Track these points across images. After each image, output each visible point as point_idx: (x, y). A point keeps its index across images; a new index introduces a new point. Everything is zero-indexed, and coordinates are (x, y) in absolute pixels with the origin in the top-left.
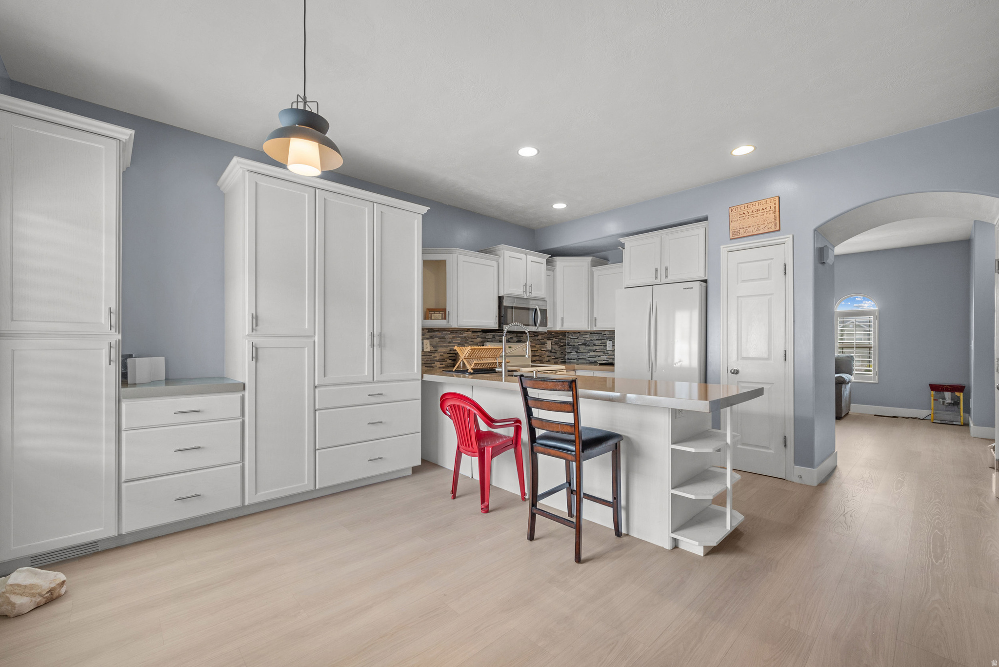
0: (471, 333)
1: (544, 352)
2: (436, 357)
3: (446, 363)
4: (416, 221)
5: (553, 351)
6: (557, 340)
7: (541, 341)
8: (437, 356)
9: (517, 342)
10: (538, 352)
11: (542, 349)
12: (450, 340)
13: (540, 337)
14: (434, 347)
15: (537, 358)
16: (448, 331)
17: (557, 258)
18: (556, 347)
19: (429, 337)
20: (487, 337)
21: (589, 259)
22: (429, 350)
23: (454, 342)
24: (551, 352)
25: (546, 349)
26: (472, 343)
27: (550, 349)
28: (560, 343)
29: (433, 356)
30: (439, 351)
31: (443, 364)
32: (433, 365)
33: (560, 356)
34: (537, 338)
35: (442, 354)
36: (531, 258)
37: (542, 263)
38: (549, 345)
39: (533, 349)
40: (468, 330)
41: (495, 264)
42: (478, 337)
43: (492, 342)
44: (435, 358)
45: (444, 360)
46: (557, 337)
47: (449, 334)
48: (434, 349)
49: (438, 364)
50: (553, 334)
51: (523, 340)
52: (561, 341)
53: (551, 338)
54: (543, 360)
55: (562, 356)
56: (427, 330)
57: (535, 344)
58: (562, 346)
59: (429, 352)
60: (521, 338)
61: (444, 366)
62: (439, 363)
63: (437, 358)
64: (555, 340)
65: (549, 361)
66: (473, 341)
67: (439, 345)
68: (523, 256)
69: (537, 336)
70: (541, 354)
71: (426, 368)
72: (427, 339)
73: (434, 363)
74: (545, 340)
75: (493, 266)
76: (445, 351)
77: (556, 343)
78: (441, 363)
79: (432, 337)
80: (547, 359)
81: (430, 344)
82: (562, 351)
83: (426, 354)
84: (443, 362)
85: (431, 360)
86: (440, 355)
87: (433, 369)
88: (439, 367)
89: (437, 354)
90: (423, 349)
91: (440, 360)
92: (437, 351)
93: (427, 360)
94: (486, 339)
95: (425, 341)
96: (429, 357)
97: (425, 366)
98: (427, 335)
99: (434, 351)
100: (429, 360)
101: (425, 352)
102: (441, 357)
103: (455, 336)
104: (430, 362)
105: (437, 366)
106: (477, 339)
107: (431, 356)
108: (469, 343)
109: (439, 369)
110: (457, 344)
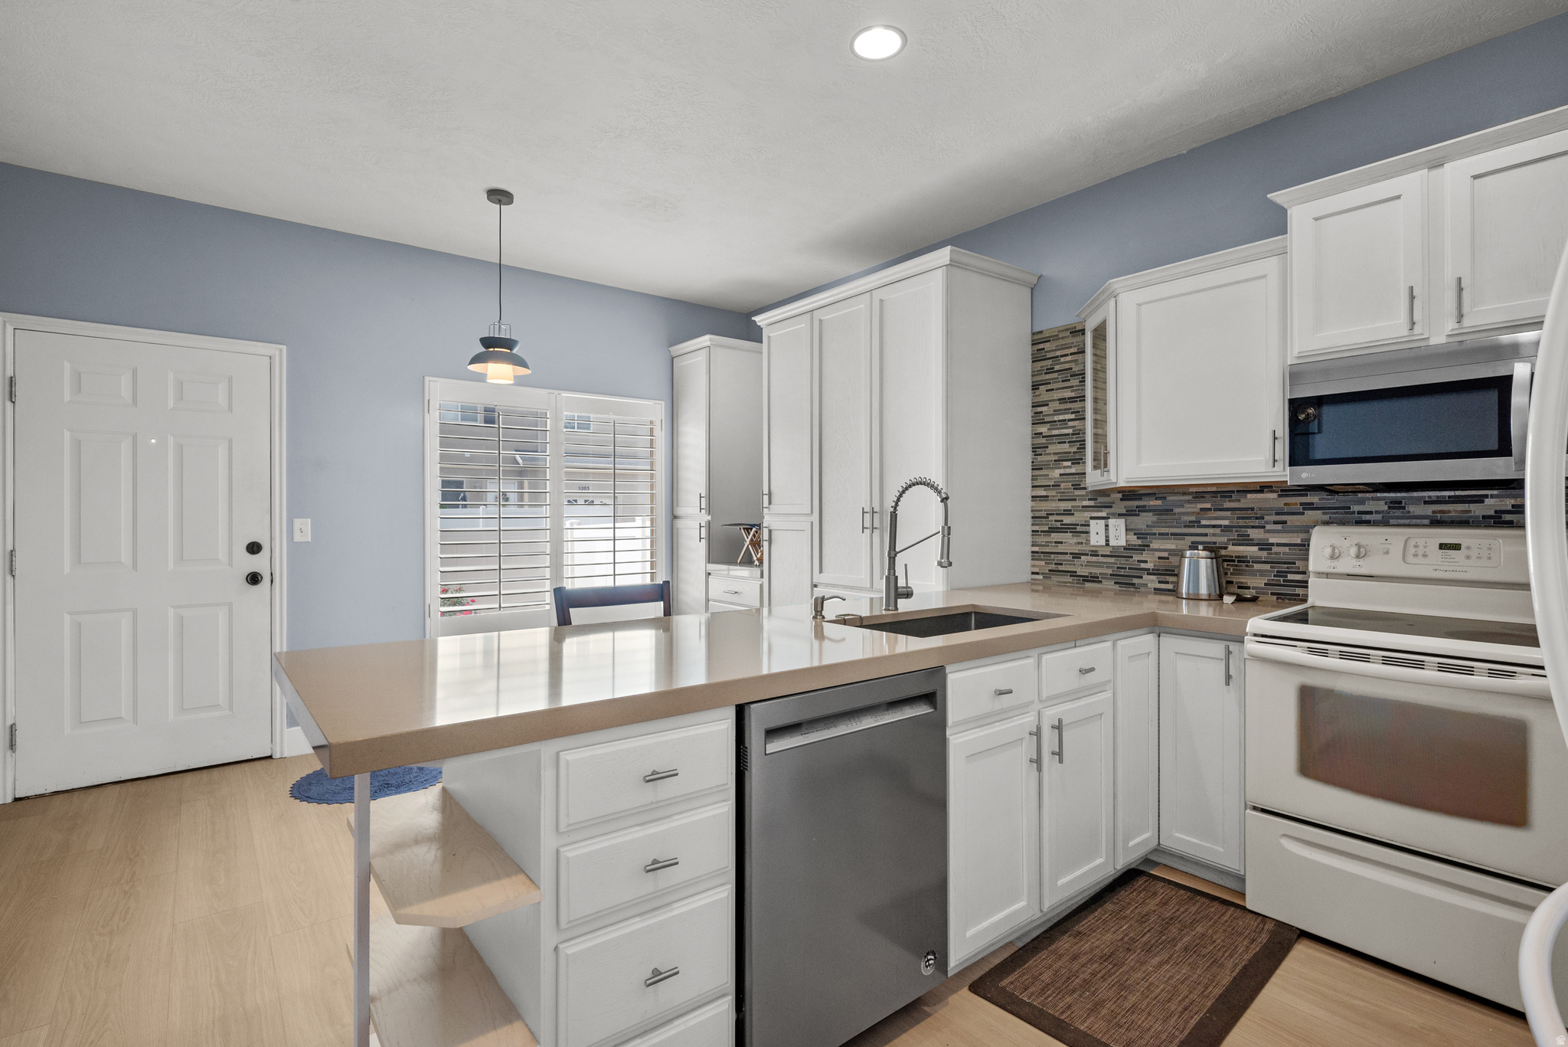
0: (1275, 495)
2: (1146, 562)
8: (1150, 561)
12: (1193, 518)
14: (1140, 535)
16: (1184, 494)
19: (1124, 511)
20: (1356, 508)
22: (1122, 542)
23: (1204, 522)
26: (1279, 527)
29: (1136, 558)
30: (1154, 546)
31: (1167, 583)
32: (1136, 581)
35: (1165, 554)
36: (1457, 172)
42: (1309, 506)
43: (1385, 523)
44: (1143, 565)
45: (1170, 572)
47: (1188, 502)
48: (1139, 542)
49: (1152, 582)
56: (1120, 496)
59: (1125, 549)
61: (1169, 586)
62: (1154, 577)
63: (1150, 566)
66: (1285, 522)
67: (1155, 530)
71: (1117, 587)
72: (1120, 515)
73: (1141, 577)
76: (1173, 547)
78: (1162, 578)
79: (1129, 513)
81: (1128, 530)
83: (1115, 554)
84: (1167, 577)
85: (1129, 568)
86: (1160, 558)
87: (1133, 592)
88: (1155, 589)
89: (1148, 554)
90: (1107, 541)
91: (1157, 570)
92: (1149, 546)
93: (1118, 568)
94: (1354, 512)
95: (1111, 522)
96: (1127, 561)
97: (1115, 583)
98: (1121, 507)
99: (1140, 545)
100: (1125, 568)
101: (1113, 547)
102: (1159, 562)
103: (1208, 506)
104: (1127, 572)
105: (1149, 585)
106: (1303, 514)
107: (1132, 557)
108: (1268, 527)
109: (1155, 594)
110: (1218, 531)
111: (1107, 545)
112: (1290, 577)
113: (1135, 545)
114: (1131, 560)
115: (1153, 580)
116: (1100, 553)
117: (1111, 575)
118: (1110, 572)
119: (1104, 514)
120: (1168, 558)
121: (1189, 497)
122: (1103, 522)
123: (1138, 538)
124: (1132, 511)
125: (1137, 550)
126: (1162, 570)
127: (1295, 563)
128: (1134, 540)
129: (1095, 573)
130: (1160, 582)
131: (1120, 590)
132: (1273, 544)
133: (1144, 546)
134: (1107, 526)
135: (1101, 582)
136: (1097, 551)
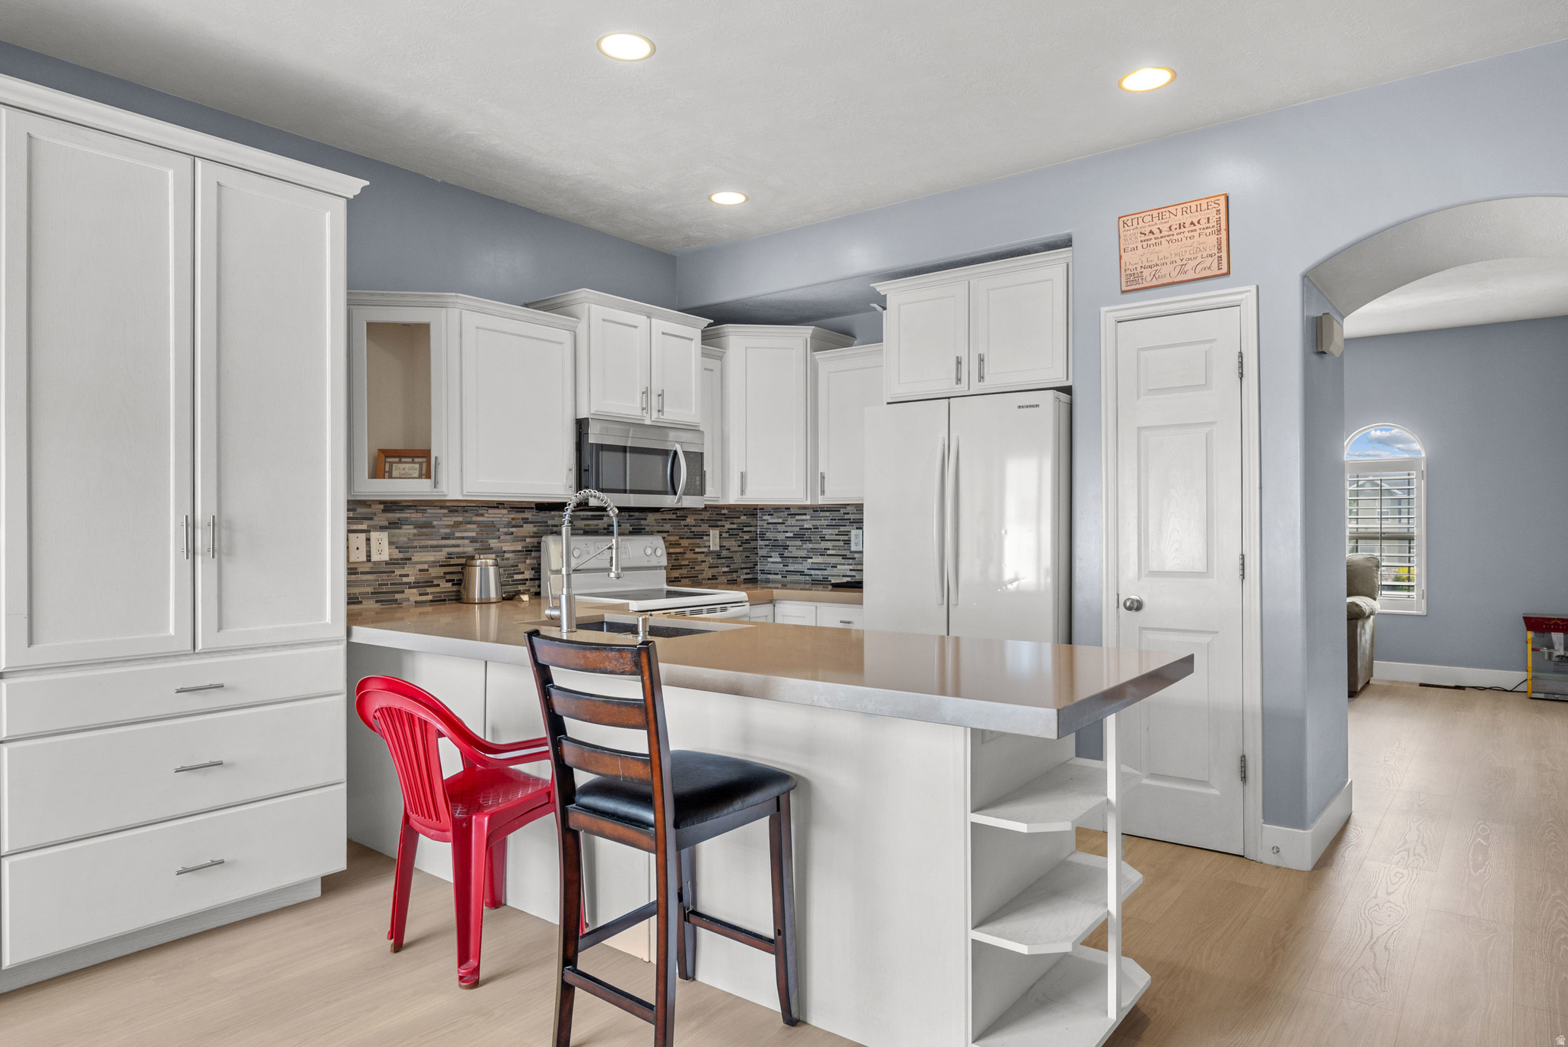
0: (505, 511)
1: (701, 557)
2: (407, 575)
3: (437, 589)
4: (328, 215)
5: (724, 553)
6: (735, 526)
7: (693, 529)
8: (412, 574)
9: (631, 533)
10: (686, 556)
11: (697, 550)
12: (447, 531)
13: (690, 520)
14: (402, 548)
15: (684, 571)
16: (442, 507)
17: (729, 329)
18: (732, 544)
19: (386, 523)
20: (550, 522)
21: (807, 331)
22: (385, 557)
23: (457, 534)
24: (719, 556)
25: (705, 550)
26: (509, 538)
27: (718, 549)
28: (741, 534)
29: (398, 572)
30: (415, 559)
31: (427, 594)
32: (397, 596)
33: (743, 566)
34: (683, 523)
35: (425, 567)
36: (659, 324)
37: (692, 340)
38: (714, 540)
39: (672, 550)
40: (499, 505)
41: (566, 337)
42: (526, 521)
44: (405, 580)
45: (430, 583)
46: (735, 521)
47: (445, 515)
48: (401, 556)
49: (413, 595)
50: (723, 512)
51: (647, 529)
52: (745, 529)
53: (719, 523)
54: (700, 577)
55: (749, 565)
56: (382, 506)
57: (677, 538)
58: (747, 542)
59: (387, 563)
60: (643, 522)
61: (430, 597)
62: (415, 590)
63: (411, 579)
64: (728, 526)
65: (714, 578)
66: (512, 533)
67: (416, 543)
68: (641, 320)
69: (684, 518)
70: (695, 562)
71: (378, 605)
72: (382, 528)
73: (403, 592)
74: (704, 527)
75: (561, 343)
76: (432, 558)
77: (732, 534)
78: (422, 590)
79: (393, 525)
80: (708, 573)
81: (391, 543)
82: (747, 554)
83: (377, 569)
84: (427, 589)
85: (392, 584)
86: (420, 570)
87: (397, 608)
88: (416, 602)
89: (408, 567)
90: (369, 556)
91: (418, 583)
92: (410, 559)
93: (379, 585)
94: (549, 526)
95: (374, 535)
96: (388, 576)
97: (377, 602)
98: (382, 519)
99: (402, 559)
100: (387, 584)
101: (375, 563)
102: (420, 575)
103: (460, 519)
104: (389, 588)
105: (411, 599)
106: (522, 526)
107: (394, 572)
108: (502, 537)
109: (416, 607)
110: (467, 541)
111: (369, 560)
112: (516, 577)
113: (397, 559)
114: (393, 575)
115: (414, 593)
116: (360, 570)
117: (372, 593)
118: (370, 590)
119: (364, 527)
120: (428, 570)
121: (446, 511)
122: (363, 536)
123: (400, 552)
124: (394, 523)
125: (399, 564)
126: (423, 582)
127: (517, 566)
128: (397, 555)
129: (354, 594)
130: (420, 595)
131: (381, 609)
132: (505, 552)
133: (406, 559)
134: (368, 540)
135: (361, 602)
136: (356, 569)
